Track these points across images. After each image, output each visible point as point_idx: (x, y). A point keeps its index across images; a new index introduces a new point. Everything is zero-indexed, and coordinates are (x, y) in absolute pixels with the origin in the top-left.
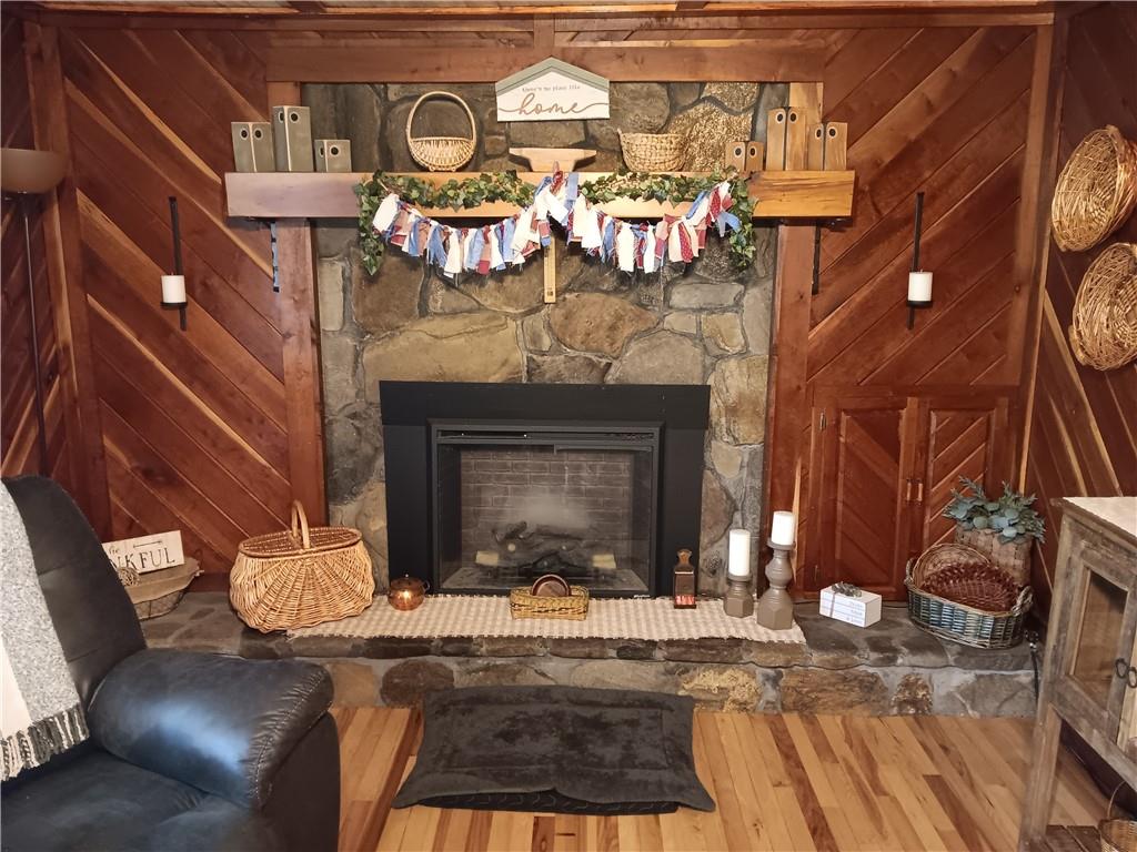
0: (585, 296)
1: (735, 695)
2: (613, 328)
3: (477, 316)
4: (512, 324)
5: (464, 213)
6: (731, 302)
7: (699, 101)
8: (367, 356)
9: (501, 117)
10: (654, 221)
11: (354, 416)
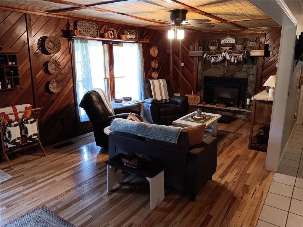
0: (231, 66)
1: (242, 118)
2: (235, 70)
3: (217, 68)
4: (221, 69)
5: (214, 55)
6: (251, 67)
7: (248, 40)
8: (203, 73)
9: (222, 43)
10: (237, 56)
11: (201, 81)
